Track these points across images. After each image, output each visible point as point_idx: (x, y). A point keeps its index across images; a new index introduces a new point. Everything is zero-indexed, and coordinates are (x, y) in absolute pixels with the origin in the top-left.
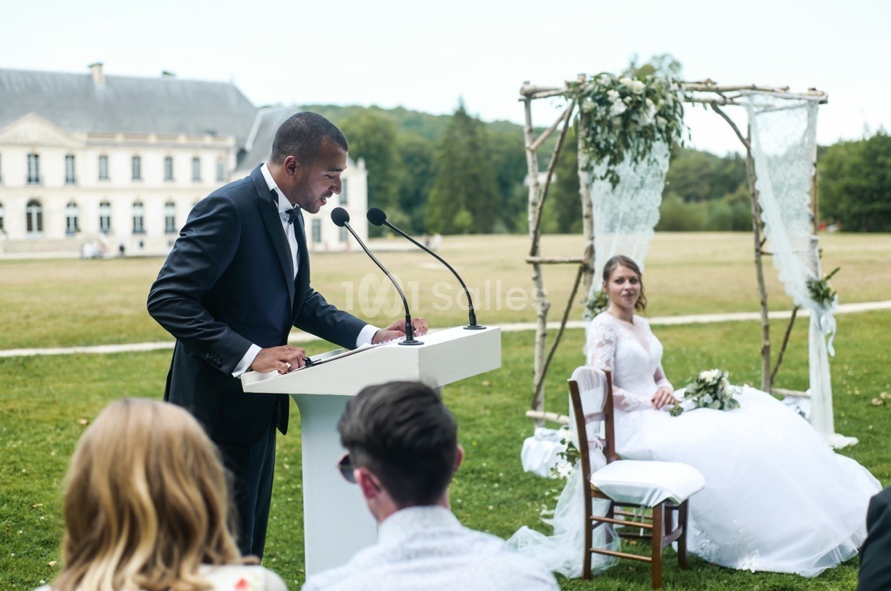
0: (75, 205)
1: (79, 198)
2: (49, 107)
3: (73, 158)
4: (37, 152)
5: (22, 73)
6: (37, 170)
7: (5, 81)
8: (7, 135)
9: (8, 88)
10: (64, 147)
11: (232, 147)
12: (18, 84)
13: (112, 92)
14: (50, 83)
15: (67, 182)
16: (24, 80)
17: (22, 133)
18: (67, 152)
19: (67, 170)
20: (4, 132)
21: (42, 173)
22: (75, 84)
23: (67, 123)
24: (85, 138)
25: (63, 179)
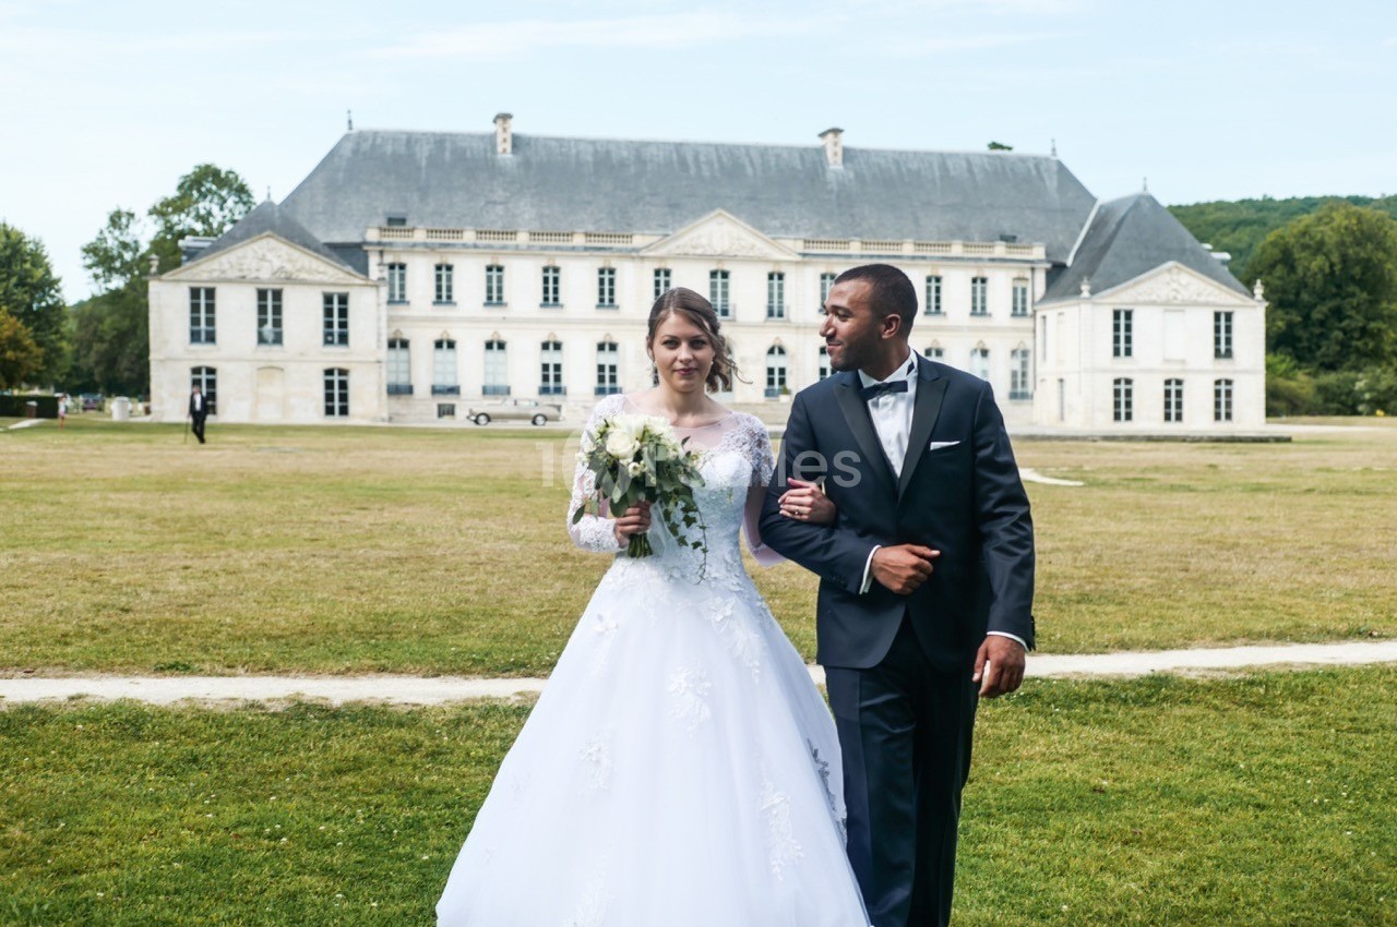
0: (782, 351)
1: (788, 340)
2: (752, 199)
3: (781, 277)
4: (726, 267)
5: (717, 147)
6: (725, 294)
7: (690, 159)
8: (681, 242)
9: (693, 171)
10: (767, 261)
11: (1040, 261)
12: (710, 163)
13: (852, 175)
14: (758, 161)
15: (771, 313)
16: (719, 158)
17: (704, 241)
18: (770, 268)
19: (771, 296)
20: (677, 238)
21: (732, 299)
22: (797, 163)
23: (776, 223)
24: (800, 246)
25: (764, 312)
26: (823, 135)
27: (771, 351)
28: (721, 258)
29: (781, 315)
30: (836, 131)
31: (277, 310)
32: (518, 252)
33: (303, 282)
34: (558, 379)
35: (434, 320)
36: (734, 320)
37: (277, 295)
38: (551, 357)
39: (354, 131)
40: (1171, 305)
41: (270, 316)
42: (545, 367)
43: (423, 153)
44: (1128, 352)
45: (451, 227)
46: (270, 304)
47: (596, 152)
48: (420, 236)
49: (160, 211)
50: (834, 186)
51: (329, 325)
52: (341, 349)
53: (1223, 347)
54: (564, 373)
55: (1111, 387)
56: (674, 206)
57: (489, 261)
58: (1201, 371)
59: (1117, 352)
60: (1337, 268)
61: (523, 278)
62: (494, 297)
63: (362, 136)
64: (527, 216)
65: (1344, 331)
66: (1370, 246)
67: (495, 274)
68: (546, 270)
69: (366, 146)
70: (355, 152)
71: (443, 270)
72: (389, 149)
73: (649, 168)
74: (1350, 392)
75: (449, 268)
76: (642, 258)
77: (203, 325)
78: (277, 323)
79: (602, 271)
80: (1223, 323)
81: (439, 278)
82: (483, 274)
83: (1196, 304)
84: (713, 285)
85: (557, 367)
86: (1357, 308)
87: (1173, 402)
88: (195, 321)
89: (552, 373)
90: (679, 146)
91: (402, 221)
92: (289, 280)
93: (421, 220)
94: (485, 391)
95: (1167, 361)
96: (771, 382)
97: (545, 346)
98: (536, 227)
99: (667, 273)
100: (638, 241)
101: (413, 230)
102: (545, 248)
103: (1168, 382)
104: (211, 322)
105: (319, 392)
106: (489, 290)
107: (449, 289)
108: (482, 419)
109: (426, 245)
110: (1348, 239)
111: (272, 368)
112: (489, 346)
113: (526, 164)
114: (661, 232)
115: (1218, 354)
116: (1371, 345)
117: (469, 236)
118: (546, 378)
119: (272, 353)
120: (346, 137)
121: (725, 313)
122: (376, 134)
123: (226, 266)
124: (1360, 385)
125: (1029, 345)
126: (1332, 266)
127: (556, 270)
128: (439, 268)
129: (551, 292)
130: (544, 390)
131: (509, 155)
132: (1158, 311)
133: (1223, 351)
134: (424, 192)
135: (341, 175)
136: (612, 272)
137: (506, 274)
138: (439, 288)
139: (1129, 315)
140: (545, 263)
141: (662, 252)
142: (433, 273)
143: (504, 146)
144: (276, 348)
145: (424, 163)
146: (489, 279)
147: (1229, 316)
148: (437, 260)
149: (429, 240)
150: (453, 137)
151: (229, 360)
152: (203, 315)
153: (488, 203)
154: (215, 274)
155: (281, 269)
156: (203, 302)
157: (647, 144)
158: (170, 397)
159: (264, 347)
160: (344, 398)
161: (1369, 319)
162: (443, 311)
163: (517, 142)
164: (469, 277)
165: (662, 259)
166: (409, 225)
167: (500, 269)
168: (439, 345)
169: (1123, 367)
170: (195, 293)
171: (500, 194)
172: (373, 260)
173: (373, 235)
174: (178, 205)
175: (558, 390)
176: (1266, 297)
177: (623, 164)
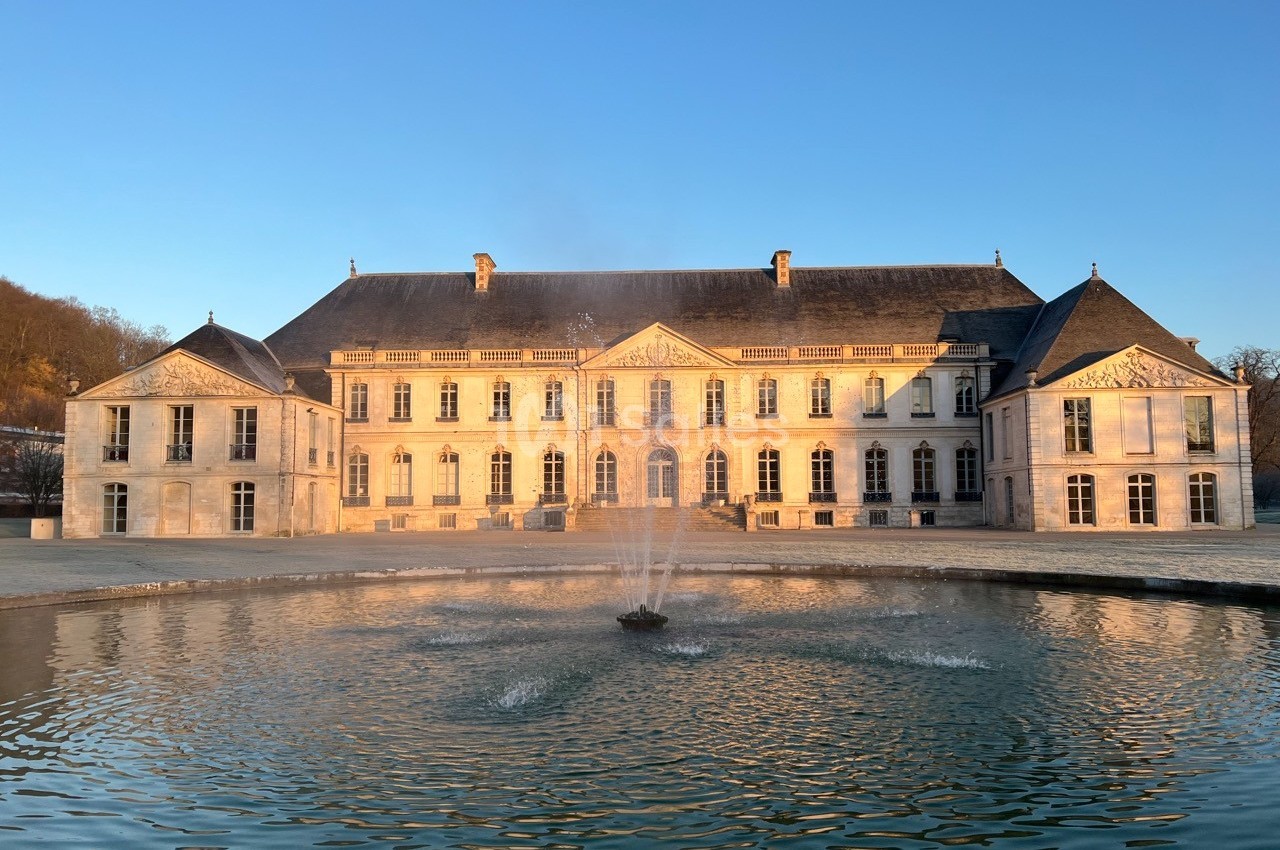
0: (720, 456)
1: (726, 444)
3: (719, 385)
4: (666, 378)
5: (673, 275)
6: (665, 404)
8: (622, 355)
10: (704, 369)
11: (985, 359)
13: (797, 292)
15: (709, 421)
16: (675, 284)
17: (643, 353)
18: (709, 376)
19: (709, 403)
20: (616, 351)
21: (672, 408)
22: (747, 284)
23: (718, 337)
24: (738, 355)
25: (702, 419)
27: (711, 457)
28: (659, 368)
29: (719, 422)
31: (188, 426)
32: (470, 369)
33: (211, 397)
34: (507, 488)
35: (390, 435)
36: (672, 428)
37: (189, 411)
38: (501, 468)
41: (181, 432)
42: (495, 478)
44: (1085, 446)
45: (410, 350)
46: (182, 420)
47: (565, 284)
48: (380, 359)
50: (781, 303)
51: (238, 439)
52: (248, 464)
53: (1198, 437)
54: (512, 482)
55: (1066, 486)
57: (443, 380)
58: (1172, 466)
59: (1070, 446)
61: (473, 394)
62: (449, 413)
67: (449, 391)
68: (497, 386)
71: (401, 389)
75: (407, 387)
77: (118, 443)
78: (188, 439)
79: (549, 386)
81: (398, 397)
82: (438, 392)
83: (1163, 390)
84: (654, 396)
85: (507, 477)
87: (1141, 501)
88: (110, 440)
89: (500, 483)
92: (201, 396)
94: (436, 502)
96: (710, 485)
97: (496, 457)
99: (611, 386)
100: (582, 356)
101: (373, 354)
102: (494, 366)
103: (1133, 479)
104: (125, 439)
105: (225, 506)
106: (444, 406)
107: (407, 407)
109: (385, 367)
111: (181, 484)
112: (443, 458)
115: (1193, 444)
117: (425, 358)
118: (495, 488)
119: (182, 469)
123: (139, 384)
125: (976, 444)
127: (507, 386)
128: (398, 388)
129: (501, 407)
130: (494, 499)
131: (484, 290)
133: (1201, 444)
136: (559, 386)
137: (460, 391)
138: (398, 406)
139: (1083, 405)
140: (495, 380)
141: (603, 365)
142: (391, 393)
143: (481, 282)
144: (186, 464)
146: (444, 396)
148: (396, 381)
149: (388, 363)
151: (140, 476)
152: (118, 433)
154: (130, 393)
155: (192, 384)
156: (118, 420)
158: (82, 515)
159: (176, 464)
160: (249, 512)
162: (400, 427)
163: (494, 280)
164: (426, 393)
165: (603, 372)
166: (374, 350)
167: (454, 387)
168: (395, 459)
169: (1079, 462)
170: (112, 411)
173: (336, 360)
175: (506, 499)
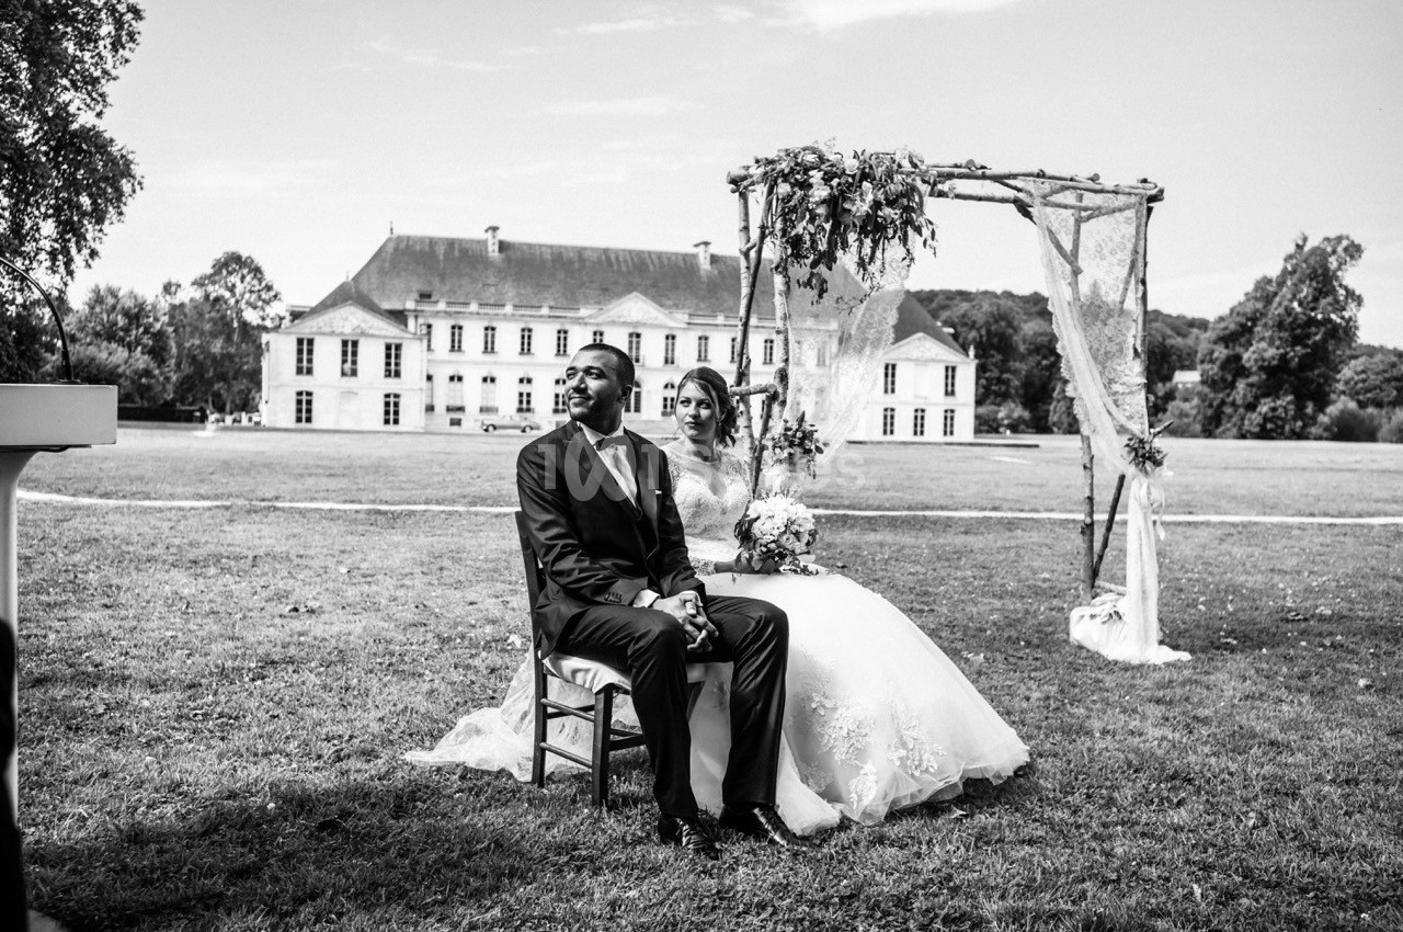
2: (654, 286)
3: (673, 338)
4: (639, 331)
5: (630, 252)
6: (638, 348)
7: (613, 259)
8: (611, 313)
9: (615, 267)
10: (666, 327)
12: (626, 262)
13: (716, 272)
14: (656, 261)
15: (666, 362)
16: (632, 259)
17: (626, 313)
18: (667, 332)
19: (667, 350)
20: (608, 311)
21: (642, 352)
22: (681, 263)
23: (670, 303)
24: (686, 318)
25: (662, 360)
26: (697, 246)
27: (666, 386)
28: (636, 324)
29: (673, 362)
30: (706, 244)
31: (355, 354)
32: (505, 317)
33: (373, 336)
34: (528, 402)
35: (450, 362)
36: (643, 366)
37: (355, 344)
38: (525, 388)
39: (395, 236)
40: (921, 362)
41: (349, 358)
42: (521, 395)
43: (441, 250)
44: (893, 391)
45: (461, 300)
46: (350, 349)
47: (552, 254)
48: (442, 306)
49: (199, 283)
50: (706, 280)
51: (388, 364)
52: (396, 380)
53: (950, 389)
54: (533, 399)
55: (882, 413)
56: (605, 290)
57: (486, 324)
58: (936, 404)
59: (886, 391)
60: (984, 339)
61: (508, 336)
62: (489, 348)
63: (399, 239)
64: (510, 294)
65: (987, 379)
66: (1003, 324)
67: (490, 332)
68: (523, 330)
69: (402, 246)
70: (396, 249)
71: (457, 329)
72: (418, 247)
73: (587, 264)
74: (995, 419)
75: (460, 328)
76: (586, 324)
77: (305, 363)
78: (354, 362)
79: (559, 332)
80: (951, 372)
81: (453, 334)
82: (482, 332)
83: (934, 360)
84: (631, 342)
85: (529, 395)
86: (995, 365)
87: (919, 425)
88: (300, 360)
89: (525, 399)
90: (606, 251)
91: (429, 296)
92: (363, 334)
93: (442, 296)
94: (481, 410)
95: (916, 397)
96: (665, 406)
97: (521, 381)
98: (517, 301)
99: (601, 334)
100: (583, 312)
101: (437, 302)
102: (523, 316)
103: (886, 410)
104: (310, 361)
105: (381, 409)
106: (486, 343)
107: (460, 342)
108: (491, 428)
109: (446, 312)
110: (992, 320)
111: (351, 393)
112: (485, 380)
113: (508, 260)
114: (597, 307)
115: (947, 393)
116: (1003, 388)
117: (474, 307)
118: (521, 402)
119: (350, 382)
120: (389, 240)
121: (637, 361)
122: (408, 238)
123: (322, 324)
124: (1001, 415)
126: (981, 336)
127: (530, 330)
128: (453, 327)
129: (526, 347)
130: (520, 410)
131: (496, 254)
132: (911, 365)
133: (950, 393)
134: (443, 277)
135: (387, 265)
136: (566, 332)
137: (497, 333)
138: (453, 341)
139: (894, 367)
140: (523, 326)
141: (599, 320)
142: (449, 331)
143: (493, 248)
144: (353, 379)
145: (441, 257)
146: (486, 336)
147: (954, 369)
148: (453, 322)
149: (449, 309)
150: (460, 241)
151: (322, 386)
152: (305, 356)
153: (484, 285)
154: (314, 330)
155: (358, 327)
156: (305, 347)
157: (585, 249)
159: (345, 379)
160: (396, 413)
161: (1002, 372)
162: (455, 356)
163: (503, 246)
164: (473, 335)
165: (598, 325)
166: (433, 299)
167: (493, 329)
168: (452, 379)
169: (890, 400)
170: (300, 342)
171: (492, 280)
172: (411, 322)
173: (410, 305)
174: (212, 278)
175: (528, 410)
176: (976, 356)
177: (570, 262)
